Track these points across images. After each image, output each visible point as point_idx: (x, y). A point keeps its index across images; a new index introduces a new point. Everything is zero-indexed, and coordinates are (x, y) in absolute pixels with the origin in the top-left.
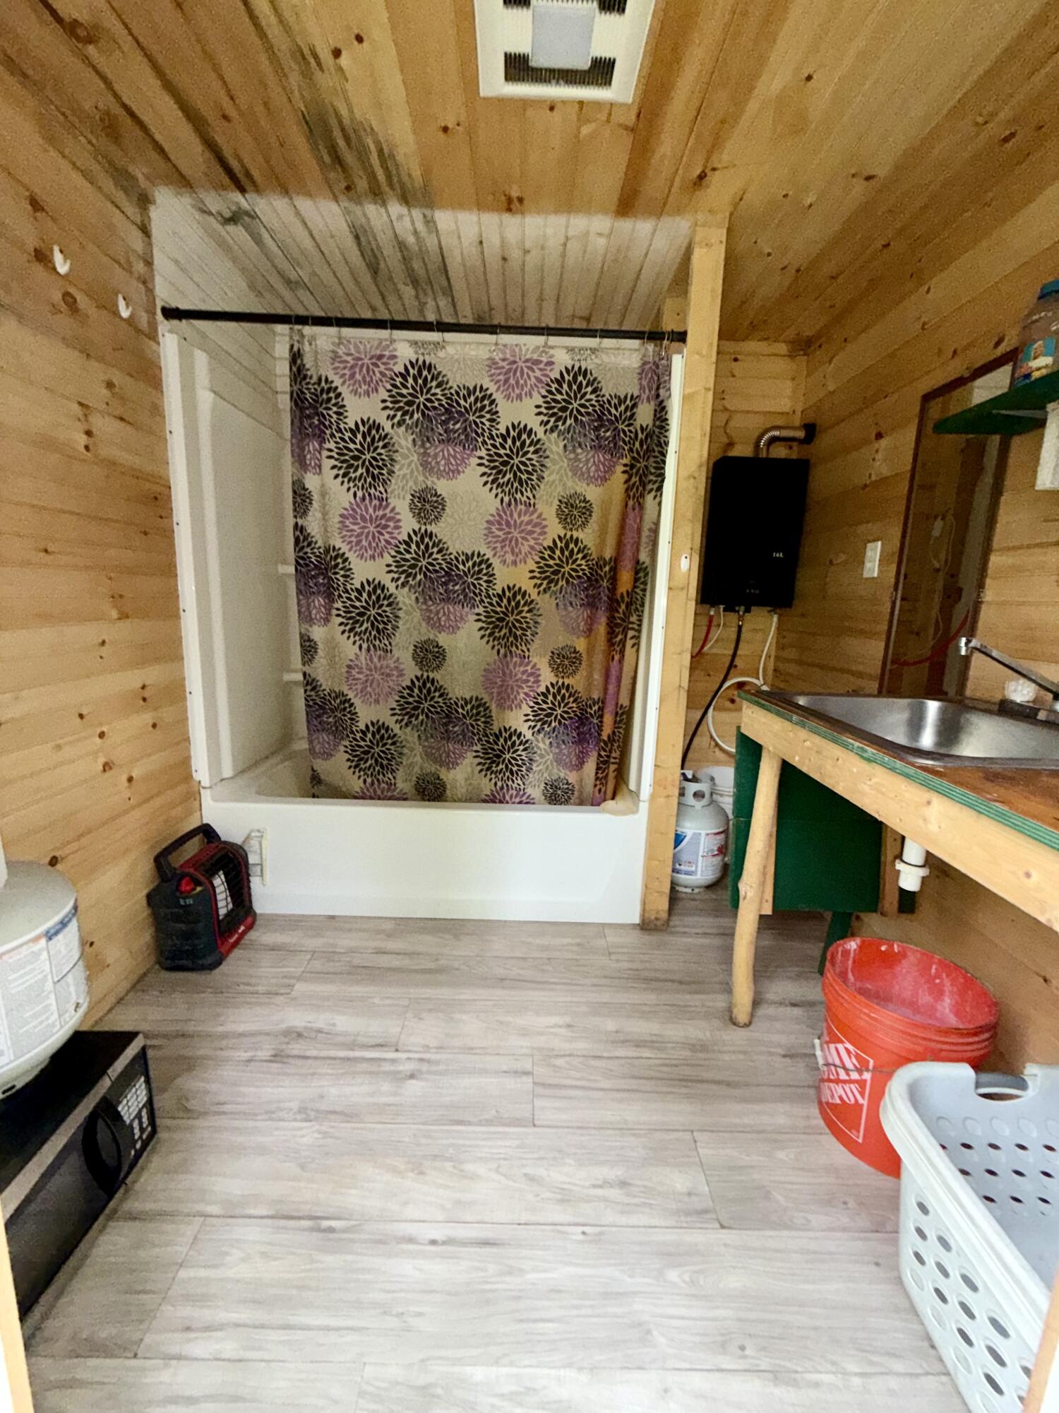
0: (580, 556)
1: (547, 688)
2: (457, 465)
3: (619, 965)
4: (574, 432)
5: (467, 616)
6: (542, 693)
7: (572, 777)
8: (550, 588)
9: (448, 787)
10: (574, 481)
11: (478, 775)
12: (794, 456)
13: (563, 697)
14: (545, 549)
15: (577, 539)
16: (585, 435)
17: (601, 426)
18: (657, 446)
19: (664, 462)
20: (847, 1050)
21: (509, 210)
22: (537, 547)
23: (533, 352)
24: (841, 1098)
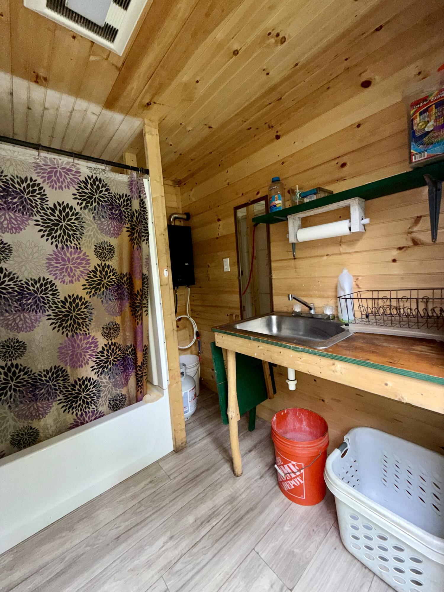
0: (111, 274)
1: (103, 348)
2: (18, 224)
3: (177, 479)
4: (98, 210)
5: (40, 318)
6: (100, 352)
7: (124, 391)
8: (96, 293)
9: (41, 431)
10: (102, 235)
11: (63, 414)
12: (182, 225)
13: (113, 350)
14: (90, 272)
15: (109, 265)
16: (105, 212)
17: (113, 208)
18: (144, 220)
19: (148, 227)
20: (294, 465)
21: (36, 82)
22: (85, 271)
23: (66, 164)
24: (294, 485)
